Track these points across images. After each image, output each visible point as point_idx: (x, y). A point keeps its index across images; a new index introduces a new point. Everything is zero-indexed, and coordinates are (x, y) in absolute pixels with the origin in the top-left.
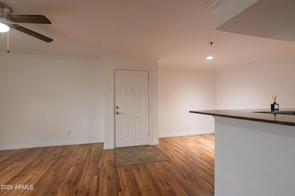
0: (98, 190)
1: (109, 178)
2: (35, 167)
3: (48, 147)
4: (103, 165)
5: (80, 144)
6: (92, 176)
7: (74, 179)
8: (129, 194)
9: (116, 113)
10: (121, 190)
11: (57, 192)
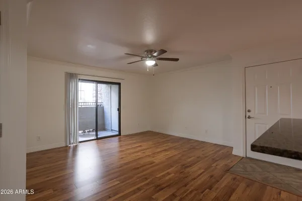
0: (194, 179)
1: (212, 176)
2: (175, 149)
3: (192, 140)
4: (217, 166)
5: (215, 143)
6: (200, 169)
7: (189, 165)
8: (215, 196)
9: (247, 116)
10: (210, 189)
11: (173, 167)
